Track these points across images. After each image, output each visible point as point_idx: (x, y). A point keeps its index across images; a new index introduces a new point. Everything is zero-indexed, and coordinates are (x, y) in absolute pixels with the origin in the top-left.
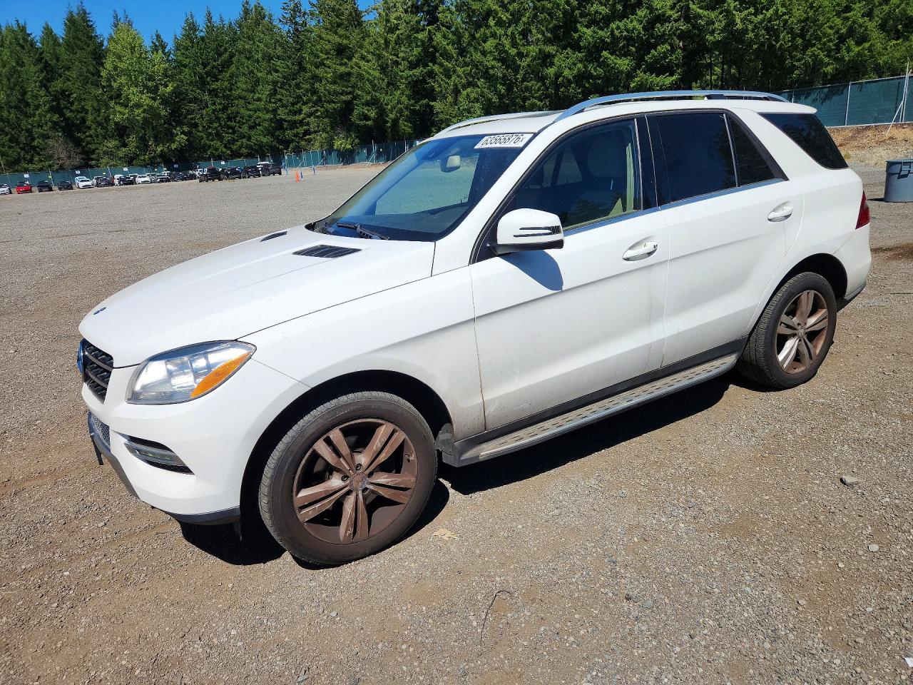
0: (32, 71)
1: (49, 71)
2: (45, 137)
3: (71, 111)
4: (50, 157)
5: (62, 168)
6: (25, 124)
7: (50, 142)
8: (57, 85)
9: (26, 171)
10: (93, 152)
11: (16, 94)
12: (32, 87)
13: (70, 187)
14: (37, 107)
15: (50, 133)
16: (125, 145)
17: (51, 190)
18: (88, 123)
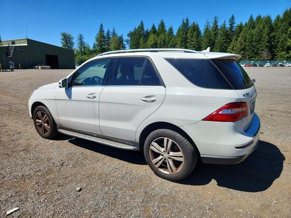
0: (266, 30)
1: (272, 29)
2: (262, 50)
3: (274, 42)
4: (261, 56)
5: (264, 60)
6: (258, 47)
7: (263, 52)
8: (273, 34)
9: (253, 60)
10: (276, 55)
11: (259, 37)
12: (264, 35)
13: (262, 66)
14: (264, 41)
15: (264, 49)
16: (288, 53)
17: (256, 66)
18: (278, 46)
